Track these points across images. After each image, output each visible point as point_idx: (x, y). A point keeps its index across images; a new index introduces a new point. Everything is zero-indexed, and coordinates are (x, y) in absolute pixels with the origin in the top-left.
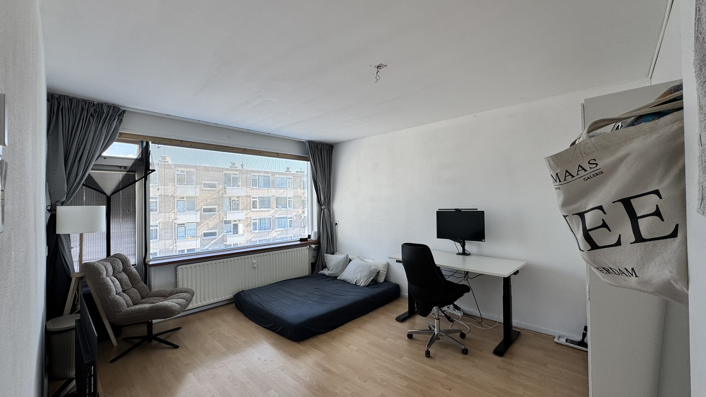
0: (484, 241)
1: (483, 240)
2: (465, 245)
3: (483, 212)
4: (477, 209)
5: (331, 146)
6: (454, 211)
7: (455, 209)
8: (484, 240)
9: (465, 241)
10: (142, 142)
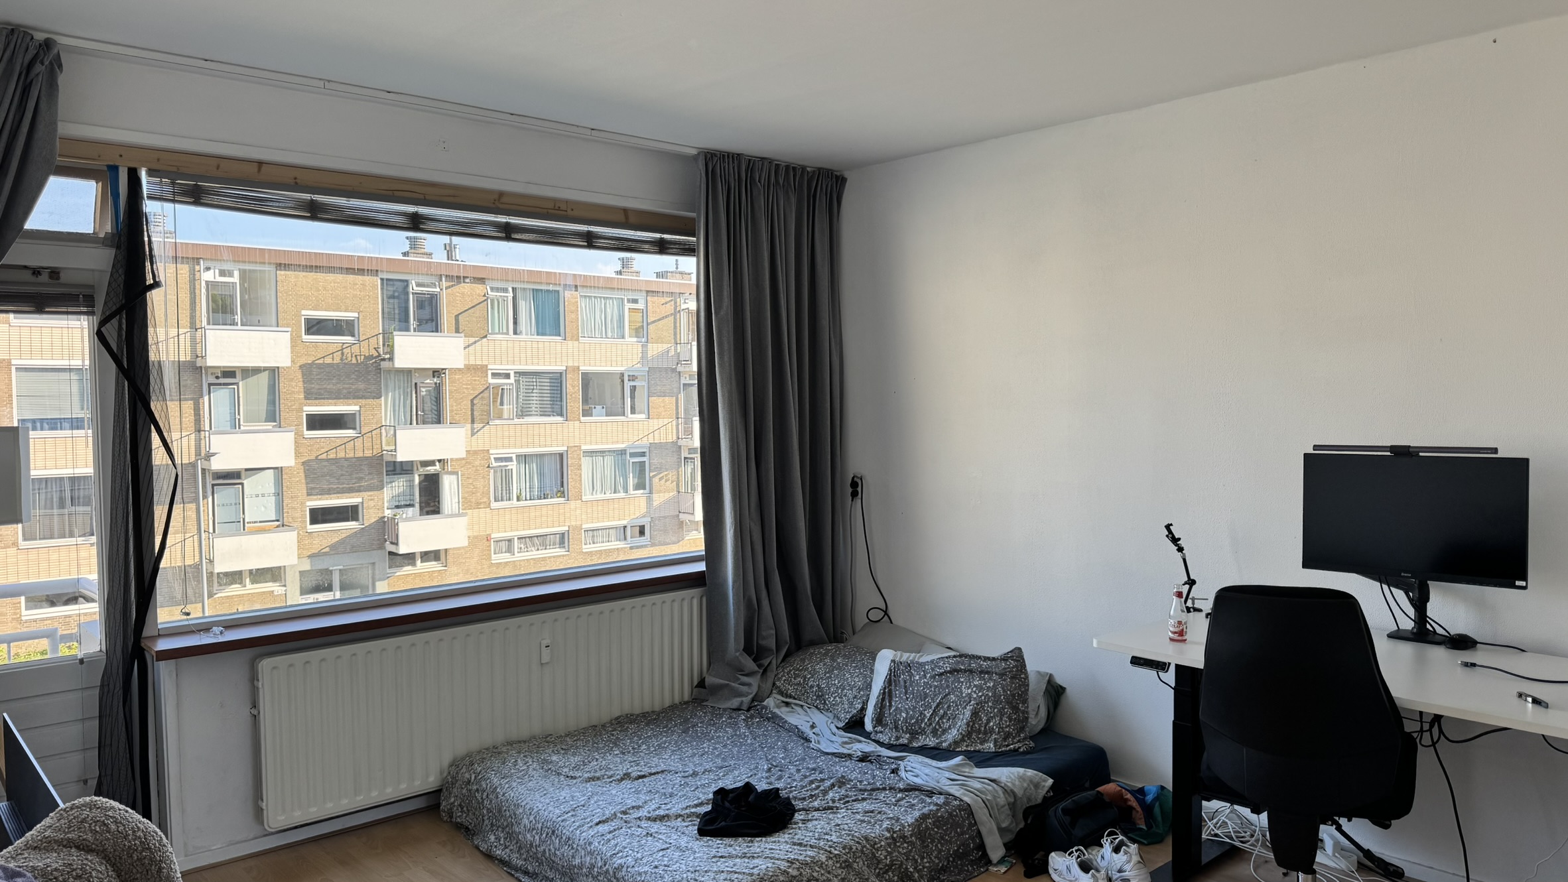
0: (1525, 588)
1: (1518, 583)
2: (1428, 600)
3: (1526, 461)
4: (1495, 450)
5: (837, 177)
6: (1389, 454)
7: (1392, 449)
8: (1524, 584)
9: (1428, 582)
10: (114, 169)
